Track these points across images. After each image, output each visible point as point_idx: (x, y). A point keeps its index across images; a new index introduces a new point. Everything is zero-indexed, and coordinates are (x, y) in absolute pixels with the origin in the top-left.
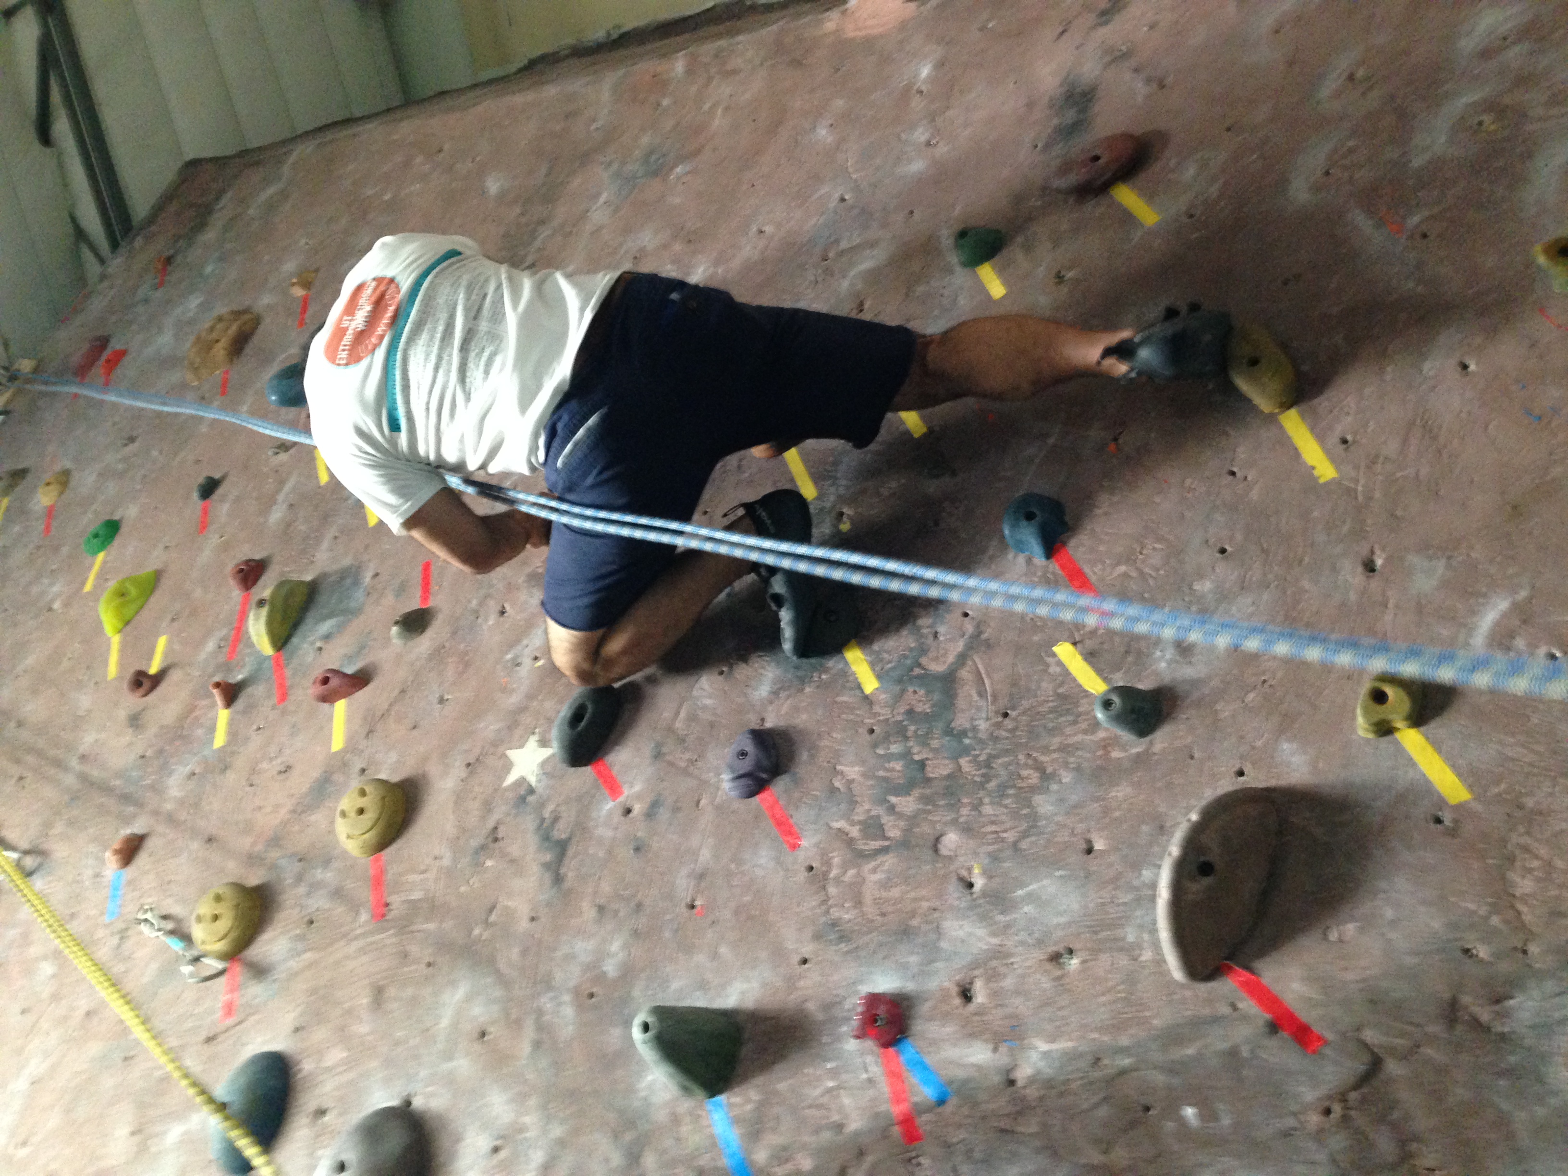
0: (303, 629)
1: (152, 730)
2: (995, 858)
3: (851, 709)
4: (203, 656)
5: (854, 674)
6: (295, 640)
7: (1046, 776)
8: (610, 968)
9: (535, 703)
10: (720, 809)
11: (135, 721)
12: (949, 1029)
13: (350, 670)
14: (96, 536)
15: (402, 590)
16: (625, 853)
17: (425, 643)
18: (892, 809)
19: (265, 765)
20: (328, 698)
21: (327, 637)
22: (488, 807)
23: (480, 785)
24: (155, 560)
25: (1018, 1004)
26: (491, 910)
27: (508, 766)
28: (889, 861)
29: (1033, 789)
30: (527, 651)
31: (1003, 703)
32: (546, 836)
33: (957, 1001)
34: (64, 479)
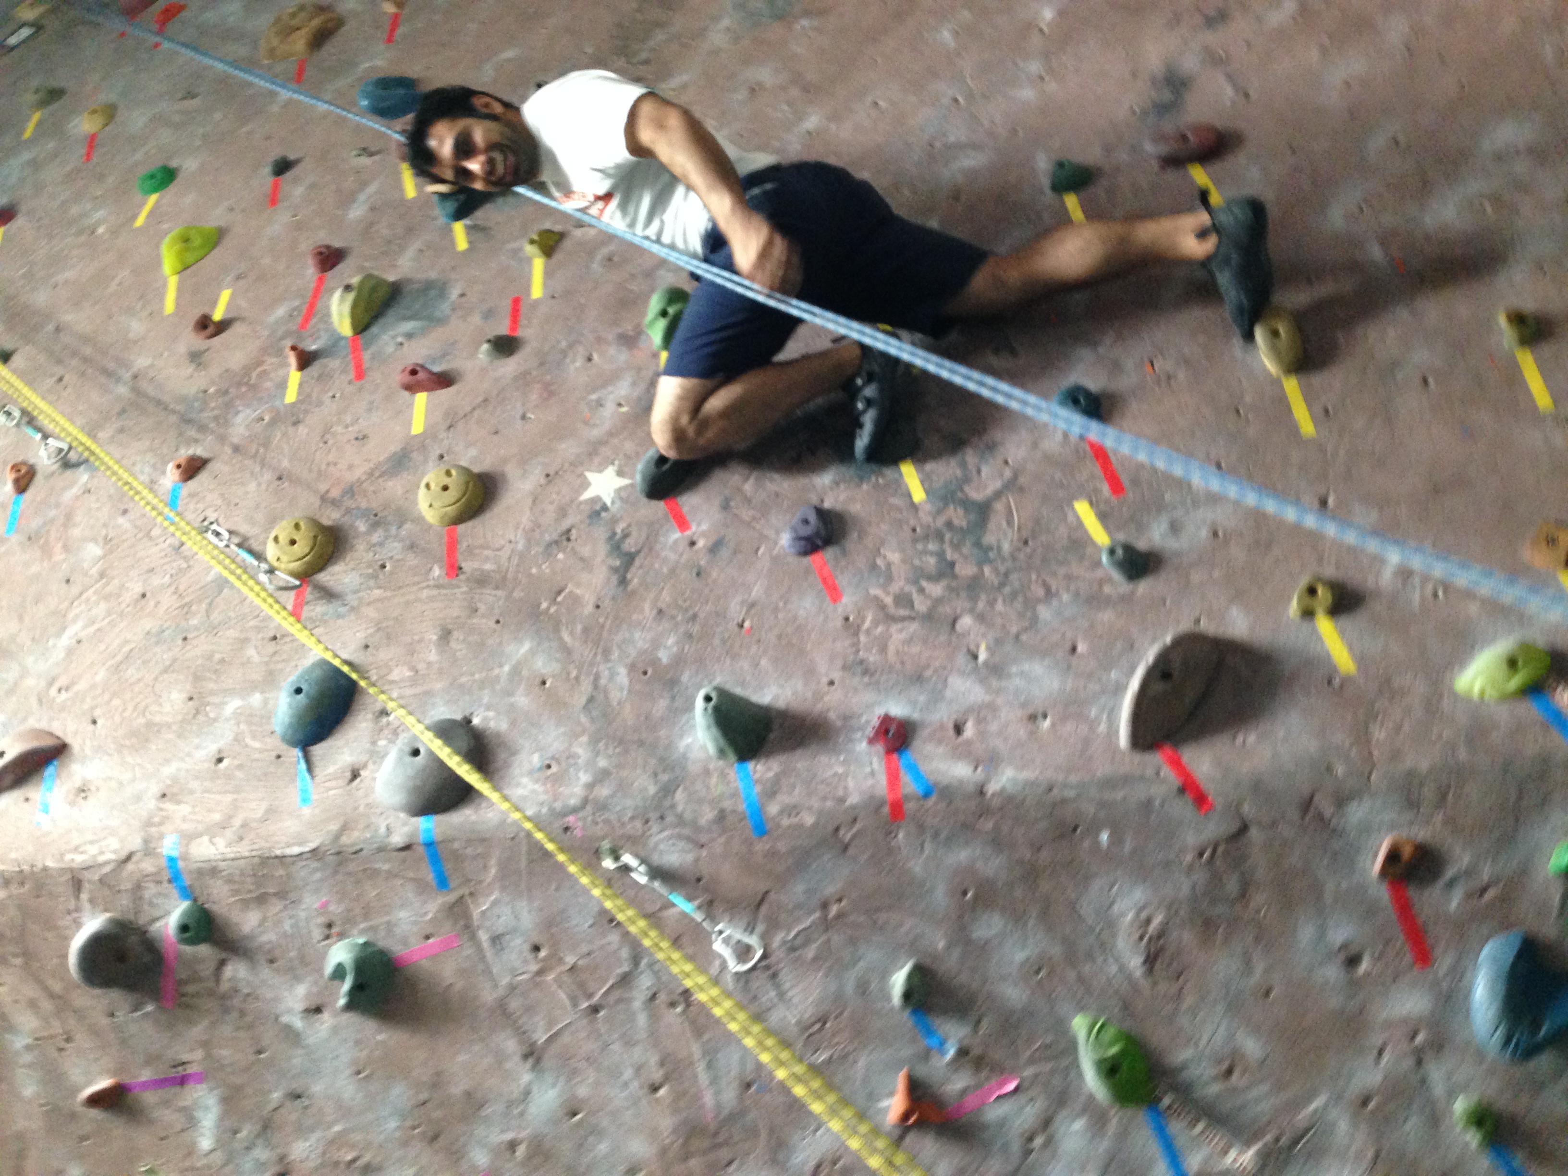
0: (382, 321)
1: (215, 371)
2: (998, 642)
3: (900, 510)
4: (272, 319)
5: (906, 485)
6: (374, 330)
7: (1049, 593)
8: (664, 656)
9: (616, 441)
10: (775, 560)
11: (195, 357)
12: (941, 750)
13: (436, 369)
14: (152, 177)
15: (489, 315)
16: (686, 575)
17: (510, 366)
18: (922, 590)
19: (339, 429)
20: (411, 388)
21: (409, 336)
22: (562, 512)
23: (558, 493)
24: (216, 218)
25: (998, 743)
26: (559, 593)
27: (586, 485)
28: (913, 627)
29: (1039, 601)
30: (611, 397)
31: (1025, 534)
32: (616, 545)
33: (951, 732)
34: (110, 112)
